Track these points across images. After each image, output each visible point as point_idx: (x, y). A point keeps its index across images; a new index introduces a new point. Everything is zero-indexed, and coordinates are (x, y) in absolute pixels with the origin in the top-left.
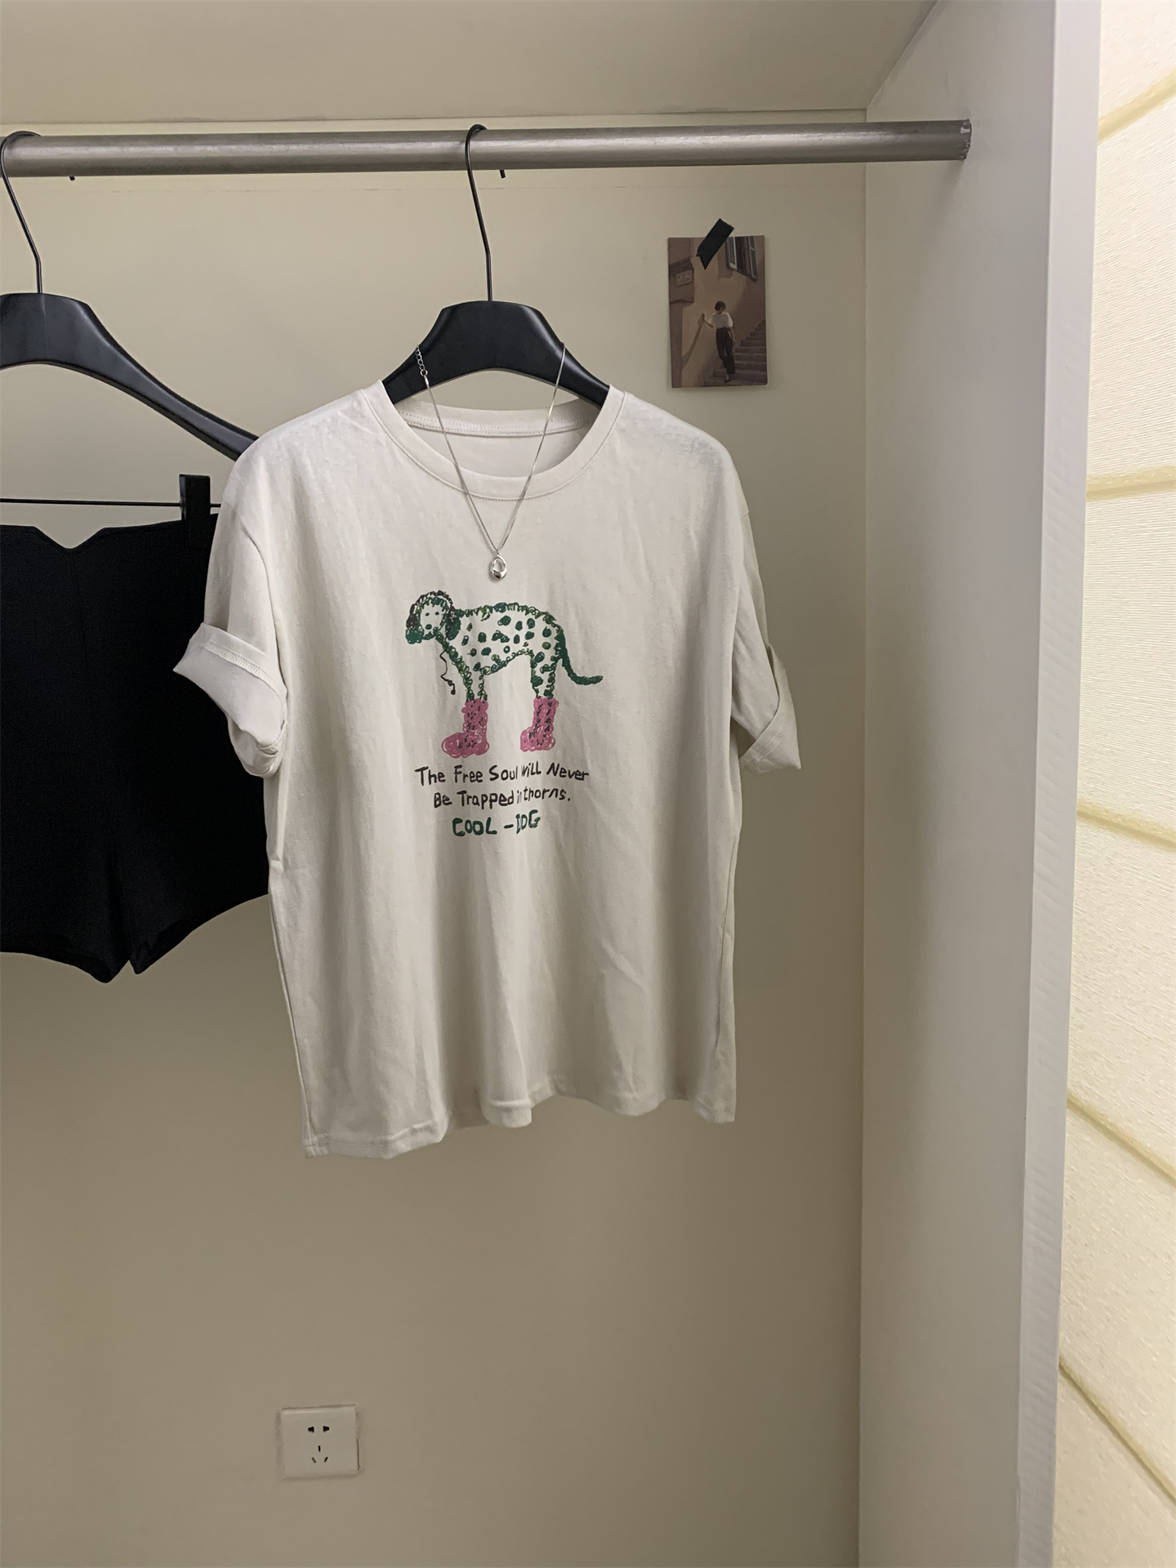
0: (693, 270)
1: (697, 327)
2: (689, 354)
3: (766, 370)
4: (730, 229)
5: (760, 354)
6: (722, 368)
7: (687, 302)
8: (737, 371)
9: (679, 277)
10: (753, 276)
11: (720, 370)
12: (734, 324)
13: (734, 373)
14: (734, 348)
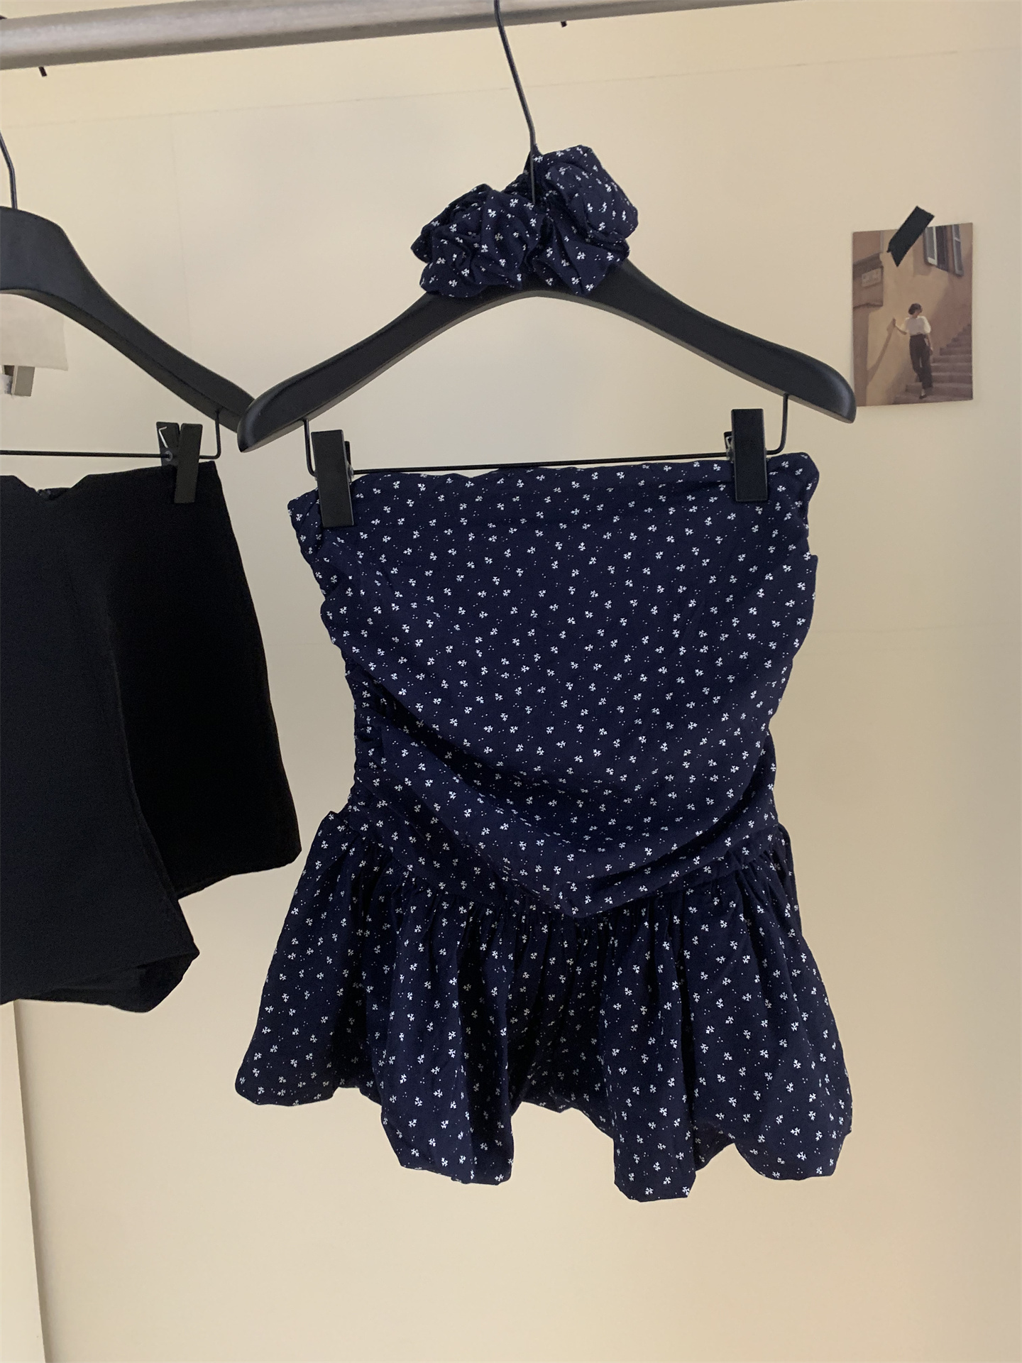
0: (882, 267)
1: (886, 334)
2: (876, 367)
3: (971, 382)
4: (930, 217)
5: (965, 364)
6: (916, 381)
7: (874, 306)
8: (935, 385)
9: (864, 278)
10: (957, 271)
11: (913, 384)
12: (932, 329)
13: (930, 386)
14: (931, 358)
